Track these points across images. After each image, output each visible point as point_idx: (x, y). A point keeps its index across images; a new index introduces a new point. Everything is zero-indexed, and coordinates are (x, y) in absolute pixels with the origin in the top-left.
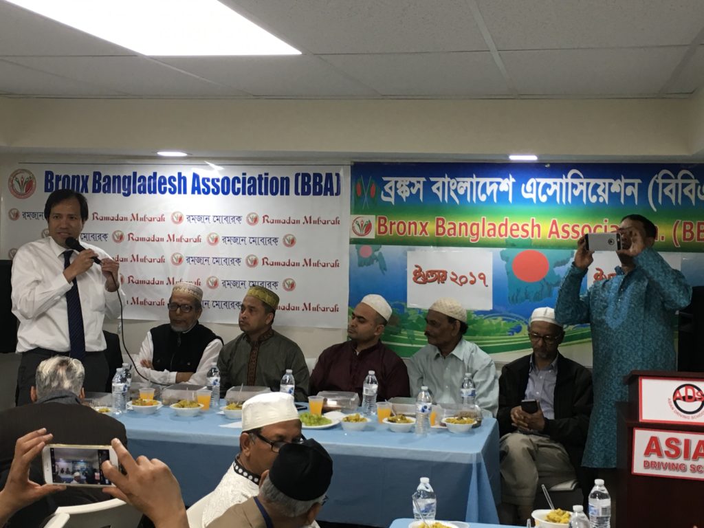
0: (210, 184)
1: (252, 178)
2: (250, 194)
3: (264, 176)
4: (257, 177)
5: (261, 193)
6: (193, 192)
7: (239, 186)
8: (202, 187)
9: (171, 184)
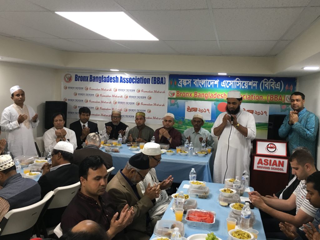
0: (125, 80)
1: (138, 78)
2: (138, 83)
3: (142, 78)
4: (140, 78)
5: (141, 83)
6: (120, 82)
7: (134, 80)
8: (123, 81)
9: (114, 79)
